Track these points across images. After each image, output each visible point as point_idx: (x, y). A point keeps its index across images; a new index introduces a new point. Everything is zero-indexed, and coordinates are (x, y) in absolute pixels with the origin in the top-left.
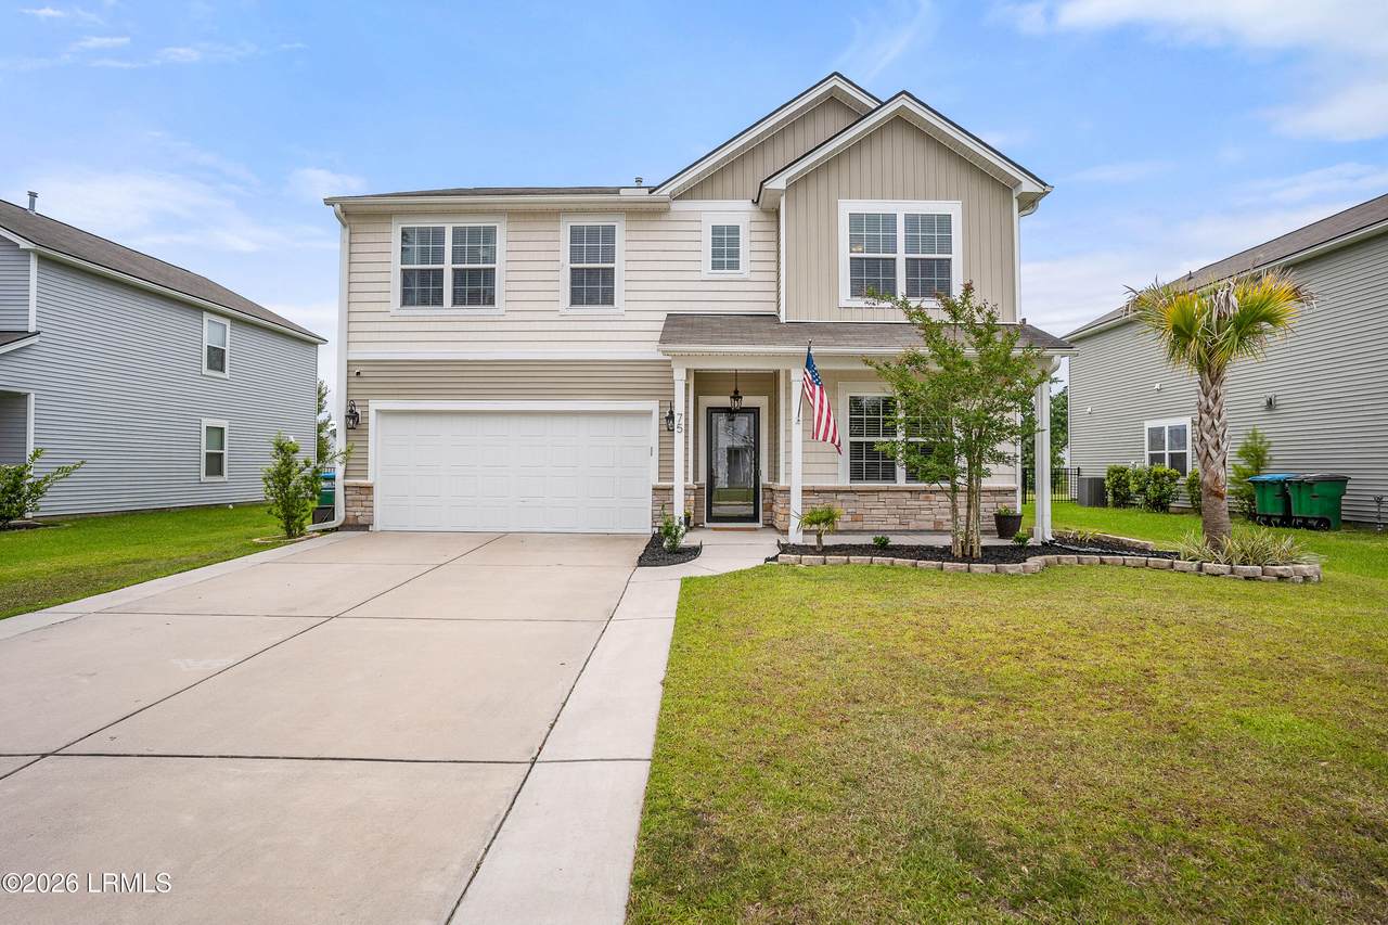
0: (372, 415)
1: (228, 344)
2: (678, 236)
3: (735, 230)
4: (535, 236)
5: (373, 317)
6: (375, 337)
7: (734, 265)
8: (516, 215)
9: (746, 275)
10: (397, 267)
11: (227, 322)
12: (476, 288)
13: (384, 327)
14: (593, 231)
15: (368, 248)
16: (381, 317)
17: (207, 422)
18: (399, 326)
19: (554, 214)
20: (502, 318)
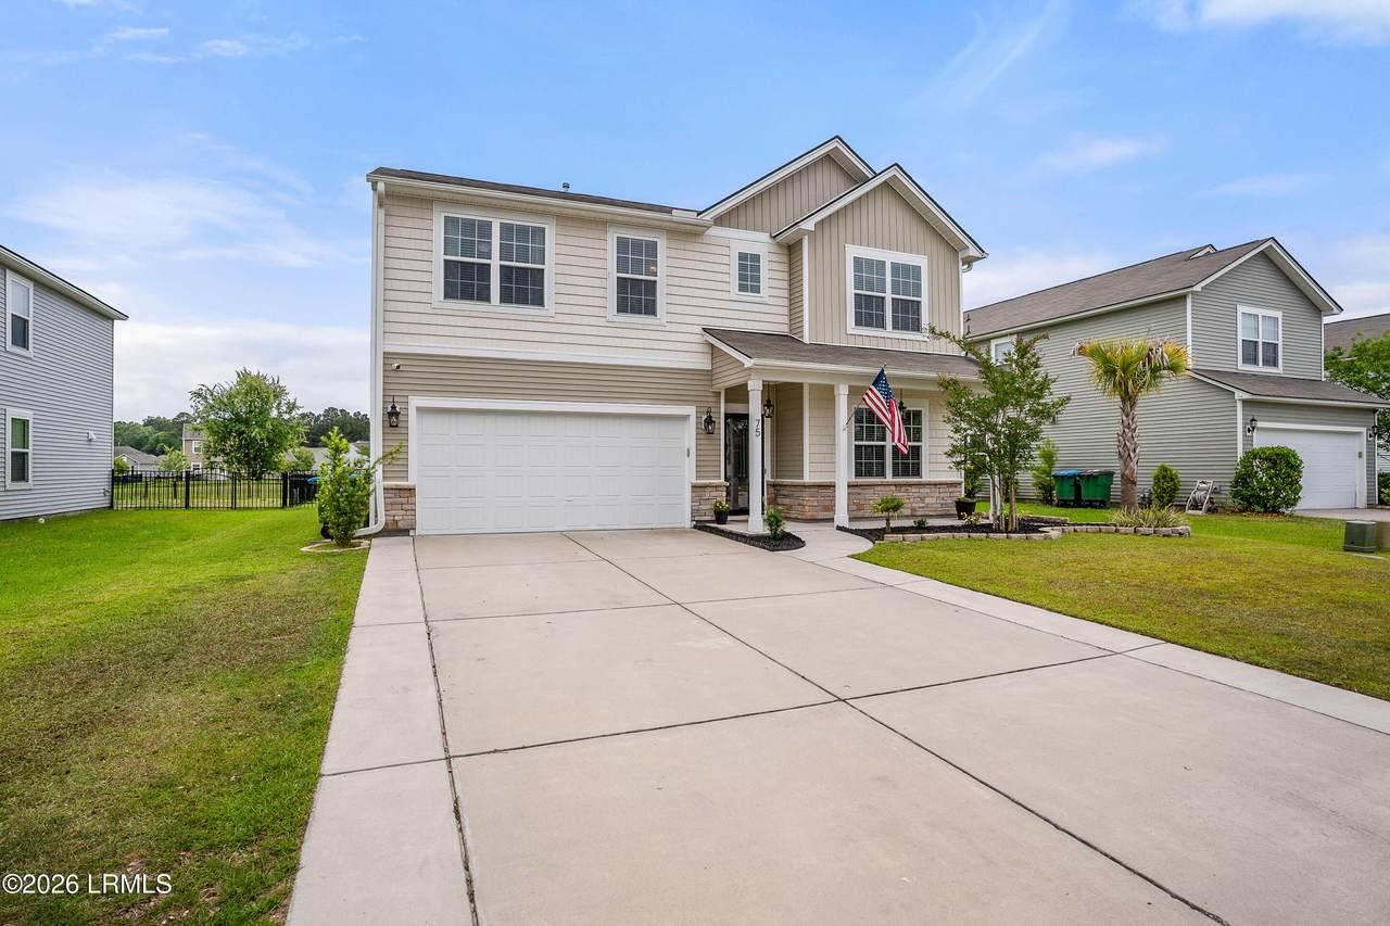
0: (412, 413)
1: (31, 314)
2: (711, 258)
3: (756, 258)
4: (583, 242)
5: (412, 307)
6: (413, 329)
7: (756, 290)
8: (563, 219)
9: (766, 300)
10: (439, 257)
11: (30, 285)
12: (524, 287)
13: (424, 319)
14: (637, 244)
15: (405, 233)
16: (421, 308)
17: (15, 412)
18: (441, 320)
19: (602, 224)
20: (551, 320)
